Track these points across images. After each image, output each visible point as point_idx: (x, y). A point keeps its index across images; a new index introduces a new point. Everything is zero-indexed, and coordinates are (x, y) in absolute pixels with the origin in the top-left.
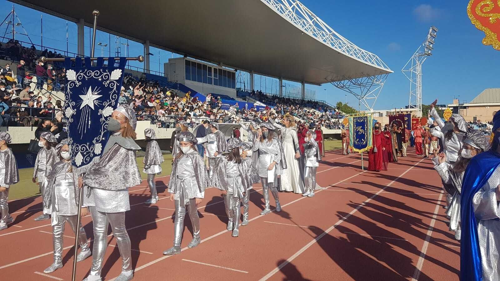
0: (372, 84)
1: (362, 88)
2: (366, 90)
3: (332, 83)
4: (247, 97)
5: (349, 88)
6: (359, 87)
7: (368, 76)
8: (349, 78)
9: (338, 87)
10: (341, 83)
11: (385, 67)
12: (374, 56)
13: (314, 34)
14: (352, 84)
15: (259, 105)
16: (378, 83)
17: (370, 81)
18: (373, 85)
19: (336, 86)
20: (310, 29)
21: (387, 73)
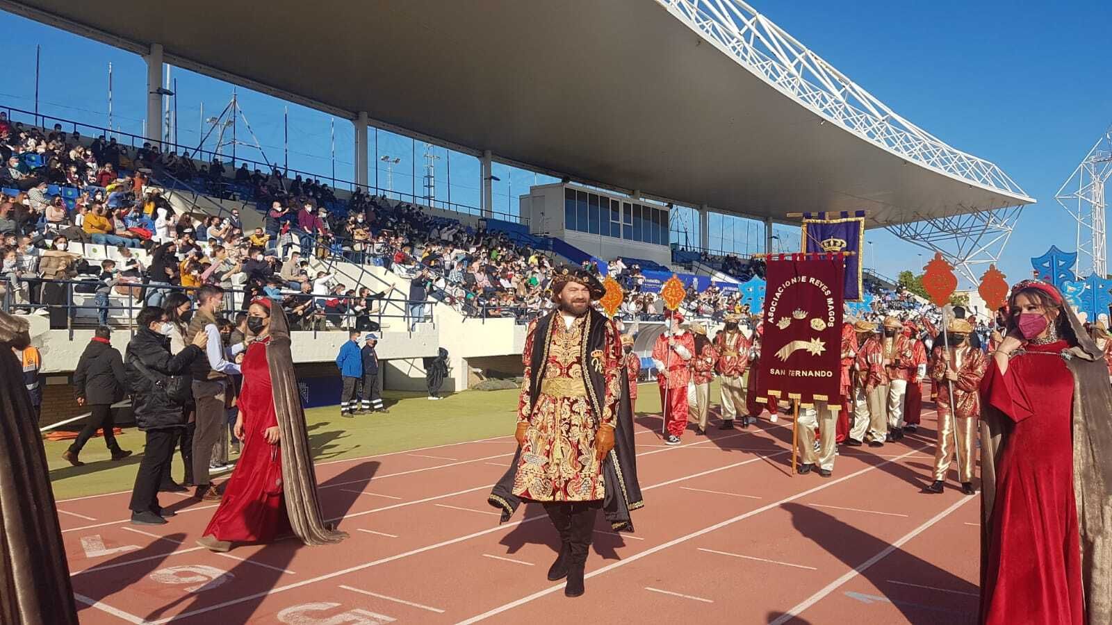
0: (984, 230)
1: (961, 240)
2: (969, 243)
3: (889, 227)
4: (696, 263)
5: (929, 239)
6: (954, 236)
7: (975, 210)
8: (930, 217)
9: (903, 238)
10: (909, 229)
11: (1015, 190)
12: (989, 166)
13: (847, 122)
14: (935, 229)
15: (722, 281)
16: (998, 226)
17: (978, 222)
18: (987, 231)
19: (897, 235)
20: (837, 110)
21: (1021, 203)
